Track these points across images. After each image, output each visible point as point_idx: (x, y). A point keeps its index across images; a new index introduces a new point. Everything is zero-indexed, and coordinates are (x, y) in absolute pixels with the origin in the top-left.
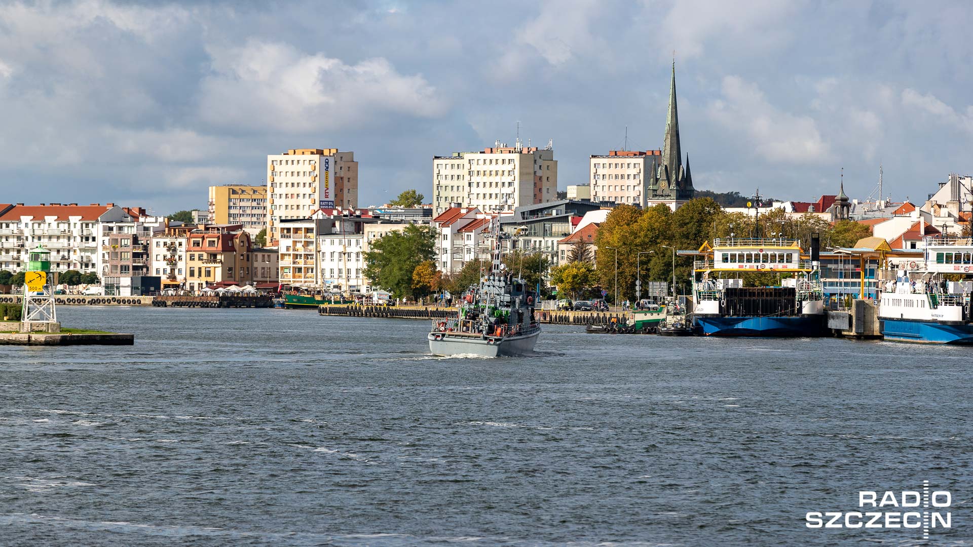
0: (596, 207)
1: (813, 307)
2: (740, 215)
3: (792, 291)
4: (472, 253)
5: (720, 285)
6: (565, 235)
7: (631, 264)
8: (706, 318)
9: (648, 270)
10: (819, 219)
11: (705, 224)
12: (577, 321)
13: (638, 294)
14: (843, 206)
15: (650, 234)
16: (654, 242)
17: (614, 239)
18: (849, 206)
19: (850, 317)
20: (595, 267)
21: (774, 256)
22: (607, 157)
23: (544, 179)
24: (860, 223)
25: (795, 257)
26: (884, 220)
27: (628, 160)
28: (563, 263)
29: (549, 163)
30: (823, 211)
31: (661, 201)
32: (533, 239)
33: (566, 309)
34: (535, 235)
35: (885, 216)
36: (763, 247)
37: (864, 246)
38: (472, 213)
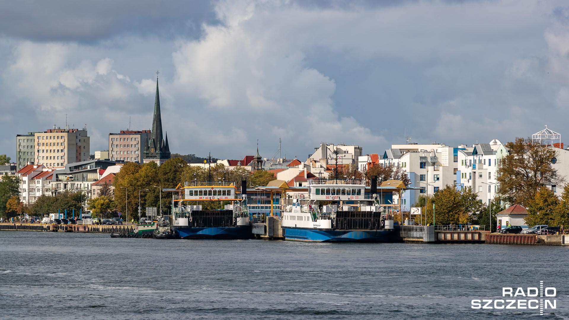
0: (113, 164)
1: (243, 221)
2: (199, 168)
3: (231, 212)
4: (41, 192)
5: (189, 209)
6: (95, 180)
7: (135, 197)
8: (181, 228)
9: (145, 200)
10: (245, 170)
11: (178, 173)
12: (104, 231)
13: (139, 215)
14: (258, 162)
15: (146, 179)
16: (148, 184)
17: (125, 182)
18: (261, 162)
19: (265, 227)
20: (113, 199)
21: (220, 192)
22: (119, 134)
23: (82, 148)
24: (269, 172)
25: (233, 192)
26: (283, 170)
27: (131, 136)
28: (94, 197)
29: (85, 138)
30: (246, 165)
31: (151, 160)
32: (76, 183)
33: (97, 224)
34: (78, 180)
35: (283, 167)
36: (213, 186)
37: (272, 186)
38: (40, 168)
